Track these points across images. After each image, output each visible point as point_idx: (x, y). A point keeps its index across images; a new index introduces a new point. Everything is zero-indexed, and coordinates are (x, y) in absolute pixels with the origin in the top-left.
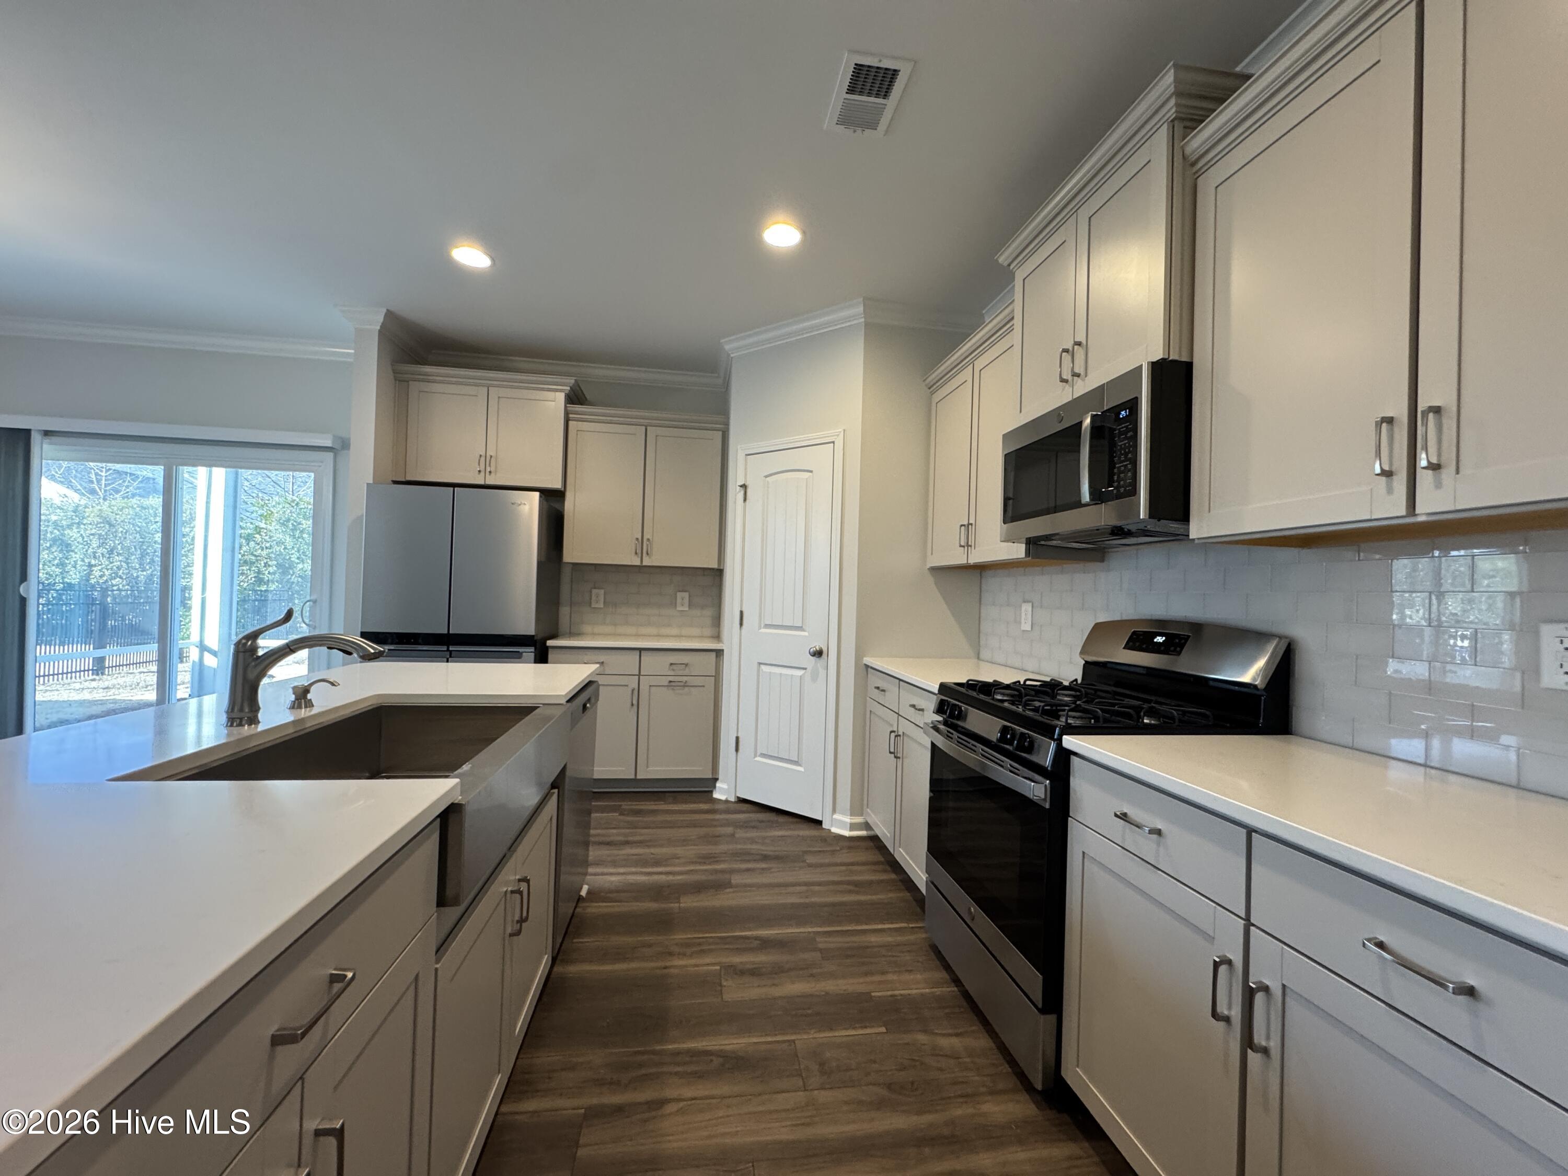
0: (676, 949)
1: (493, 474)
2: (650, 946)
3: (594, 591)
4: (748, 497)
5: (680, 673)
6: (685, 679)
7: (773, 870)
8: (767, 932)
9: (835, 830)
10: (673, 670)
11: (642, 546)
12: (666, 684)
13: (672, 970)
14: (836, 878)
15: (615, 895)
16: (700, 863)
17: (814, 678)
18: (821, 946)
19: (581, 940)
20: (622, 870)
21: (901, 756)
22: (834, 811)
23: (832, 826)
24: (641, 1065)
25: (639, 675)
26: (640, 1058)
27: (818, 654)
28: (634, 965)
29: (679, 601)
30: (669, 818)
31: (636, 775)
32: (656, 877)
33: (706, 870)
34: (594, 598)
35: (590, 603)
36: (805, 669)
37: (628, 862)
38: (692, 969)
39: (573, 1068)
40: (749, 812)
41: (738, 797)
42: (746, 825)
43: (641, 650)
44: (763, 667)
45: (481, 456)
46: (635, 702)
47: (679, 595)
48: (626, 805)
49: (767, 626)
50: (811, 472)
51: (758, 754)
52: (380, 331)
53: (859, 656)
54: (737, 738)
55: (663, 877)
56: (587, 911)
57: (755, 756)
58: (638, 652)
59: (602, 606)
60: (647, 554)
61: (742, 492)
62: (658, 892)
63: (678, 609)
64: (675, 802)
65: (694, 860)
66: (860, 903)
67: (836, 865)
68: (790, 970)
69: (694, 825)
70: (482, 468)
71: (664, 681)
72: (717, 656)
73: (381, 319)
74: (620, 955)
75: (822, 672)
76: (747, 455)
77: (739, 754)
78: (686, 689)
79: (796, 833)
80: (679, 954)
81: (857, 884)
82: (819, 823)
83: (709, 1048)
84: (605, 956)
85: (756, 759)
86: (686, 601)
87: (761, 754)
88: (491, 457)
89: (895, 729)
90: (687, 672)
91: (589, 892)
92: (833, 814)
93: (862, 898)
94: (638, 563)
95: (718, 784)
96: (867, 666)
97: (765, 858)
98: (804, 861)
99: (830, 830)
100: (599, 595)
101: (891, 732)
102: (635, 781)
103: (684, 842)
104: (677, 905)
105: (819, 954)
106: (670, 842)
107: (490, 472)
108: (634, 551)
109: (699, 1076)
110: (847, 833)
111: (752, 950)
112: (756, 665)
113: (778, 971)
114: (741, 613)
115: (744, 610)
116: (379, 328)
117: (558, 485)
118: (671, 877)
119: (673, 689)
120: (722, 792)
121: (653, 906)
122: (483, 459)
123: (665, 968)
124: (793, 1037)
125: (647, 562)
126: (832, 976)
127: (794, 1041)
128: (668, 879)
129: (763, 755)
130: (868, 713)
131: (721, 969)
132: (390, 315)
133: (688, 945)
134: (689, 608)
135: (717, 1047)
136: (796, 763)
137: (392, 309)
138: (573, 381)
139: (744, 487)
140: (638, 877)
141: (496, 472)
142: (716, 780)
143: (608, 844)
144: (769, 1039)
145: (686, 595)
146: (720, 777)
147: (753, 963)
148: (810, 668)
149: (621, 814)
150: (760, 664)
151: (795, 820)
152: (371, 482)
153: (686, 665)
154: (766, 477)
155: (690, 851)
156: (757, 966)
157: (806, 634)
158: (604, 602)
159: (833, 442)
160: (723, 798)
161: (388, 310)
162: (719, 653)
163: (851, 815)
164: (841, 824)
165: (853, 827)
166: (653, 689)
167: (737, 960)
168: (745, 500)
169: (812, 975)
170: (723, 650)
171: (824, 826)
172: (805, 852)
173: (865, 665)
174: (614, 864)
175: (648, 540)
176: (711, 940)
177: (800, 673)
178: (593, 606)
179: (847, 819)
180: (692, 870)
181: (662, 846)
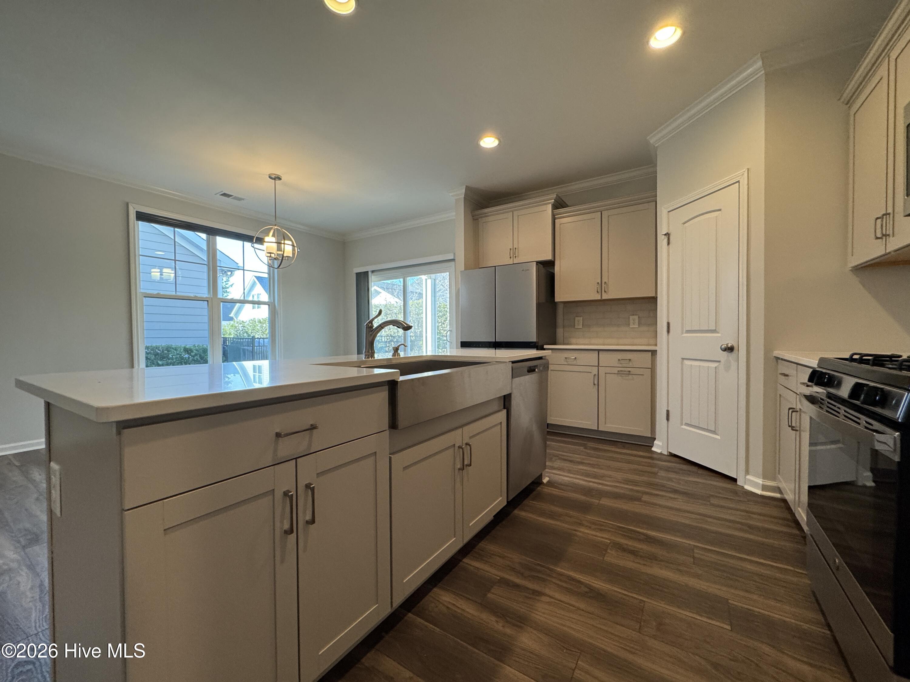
0: (586, 523)
1: (517, 257)
2: (571, 517)
3: (577, 319)
4: (671, 241)
5: (625, 365)
6: (629, 369)
7: (679, 500)
8: (654, 534)
9: (748, 487)
10: (621, 363)
11: (601, 286)
12: (616, 372)
13: (578, 533)
14: (732, 518)
15: (562, 486)
16: (623, 483)
17: (727, 368)
18: (696, 555)
19: (534, 502)
20: (572, 475)
21: (798, 429)
22: (747, 472)
23: (745, 484)
24: (539, 572)
25: (598, 366)
26: (538, 568)
27: (730, 349)
28: (558, 523)
29: (631, 321)
30: (615, 456)
31: (598, 428)
32: (591, 484)
33: (627, 488)
34: (576, 322)
35: (574, 326)
36: (719, 362)
37: (577, 472)
38: (591, 536)
39: (503, 557)
40: (676, 463)
41: (670, 453)
42: (668, 470)
43: (599, 351)
44: (685, 362)
45: (511, 249)
46: (596, 382)
47: (631, 317)
48: (591, 444)
49: (688, 332)
50: (720, 210)
51: (684, 423)
52: (464, 198)
53: (768, 350)
54: (668, 411)
55: (596, 485)
56: (544, 490)
57: (682, 424)
58: (597, 352)
59: (581, 327)
60: (605, 292)
61: (666, 240)
62: (588, 492)
63: (631, 327)
64: (624, 447)
65: (620, 481)
66: (747, 540)
67: (737, 510)
68: (662, 561)
69: (629, 462)
70: (512, 256)
71: (615, 370)
72: (652, 355)
73: (464, 191)
74: (552, 516)
75: (734, 365)
76: (669, 212)
77: (670, 422)
78: (630, 377)
79: (712, 483)
80: (587, 526)
81: (750, 527)
82: (735, 480)
83: (582, 580)
84: (543, 513)
85: (682, 427)
86: (637, 321)
87: (686, 423)
88: (515, 248)
89: (794, 407)
90: (630, 364)
91: (548, 482)
92: (746, 476)
93: (751, 537)
94: (599, 298)
95: (655, 442)
96: (777, 358)
97: (675, 491)
98: (709, 501)
99: (743, 487)
100: (579, 321)
101: (790, 409)
102: (597, 432)
103: (619, 470)
104: (598, 501)
105: (692, 560)
106: (609, 468)
107: (515, 257)
108: (596, 290)
109: (569, 591)
110: (759, 492)
111: (640, 540)
112: (680, 360)
113: (653, 558)
114: (668, 324)
115: (670, 321)
116: (463, 196)
117: (549, 257)
118: (600, 486)
119: (621, 376)
120: (658, 447)
121: (583, 498)
122: (512, 250)
123: (575, 530)
124: (644, 599)
125: (605, 297)
126: (698, 576)
127: (644, 602)
128: (598, 486)
129: (687, 424)
130: (778, 396)
131: (610, 543)
132: (467, 188)
133: (594, 524)
134: (639, 326)
135: (588, 582)
136: (714, 432)
137: (467, 185)
138: (555, 196)
139: (668, 235)
140: (580, 481)
141: (518, 256)
142: (655, 439)
143: (571, 461)
144: (626, 593)
145: (636, 317)
146: (657, 437)
147: (635, 547)
148: (723, 360)
149: (586, 448)
150: (683, 359)
151: (714, 474)
152: (463, 269)
153: (630, 360)
154: (684, 223)
155: (619, 476)
156: (636, 549)
157: (719, 335)
158: (583, 325)
159: (739, 182)
160: (659, 451)
161: (466, 186)
162: (654, 353)
163: (763, 478)
164: (755, 485)
165: (765, 488)
166: (607, 374)
167: (623, 541)
168: (668, 244)
169: (680, 571)
170: (656, 351)
171: (738, 483)
172: (712, 496)
173: (775, 357)
174: (569, 471)
175: (605, 283)
176: (611, 526)
177: (716, 365)
178: (576, 327)
179: (760, 481)
180: (617, 486)
181: (602, 469)
